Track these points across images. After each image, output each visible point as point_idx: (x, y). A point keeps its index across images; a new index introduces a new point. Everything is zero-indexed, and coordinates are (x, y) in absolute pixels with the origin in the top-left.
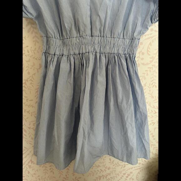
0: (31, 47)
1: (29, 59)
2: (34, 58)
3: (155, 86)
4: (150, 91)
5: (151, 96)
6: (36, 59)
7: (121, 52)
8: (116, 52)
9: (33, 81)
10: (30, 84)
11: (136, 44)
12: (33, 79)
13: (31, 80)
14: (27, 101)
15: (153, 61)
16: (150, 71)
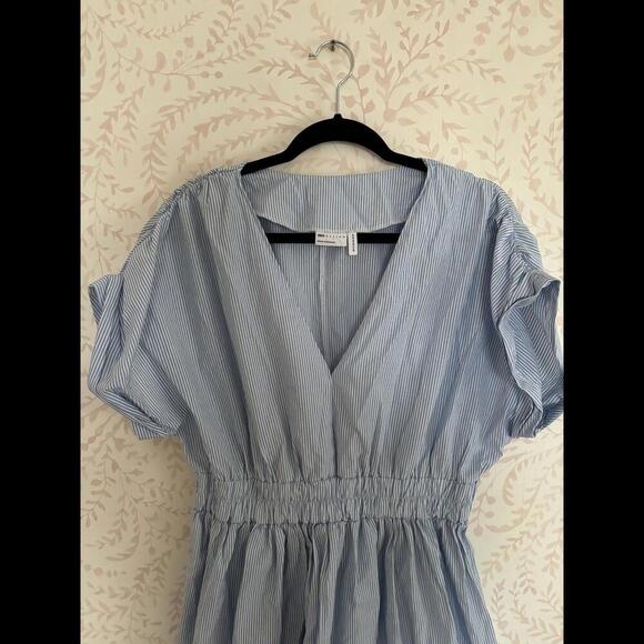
0: (162, 484)
1: (156, 514)
2: (168, 510)
3: (530, 591)
4: (516, 602)
5: (518, 616)
6: (174, 512)
7: (423, 515)
8: (407, 514)
9: (163, 573)
10: (156, 580)
11: (467, 498)
12: (165, 565)
13: (157, 569)
14: (145, 626)
15: (521, 520)
16: (515, 548)
